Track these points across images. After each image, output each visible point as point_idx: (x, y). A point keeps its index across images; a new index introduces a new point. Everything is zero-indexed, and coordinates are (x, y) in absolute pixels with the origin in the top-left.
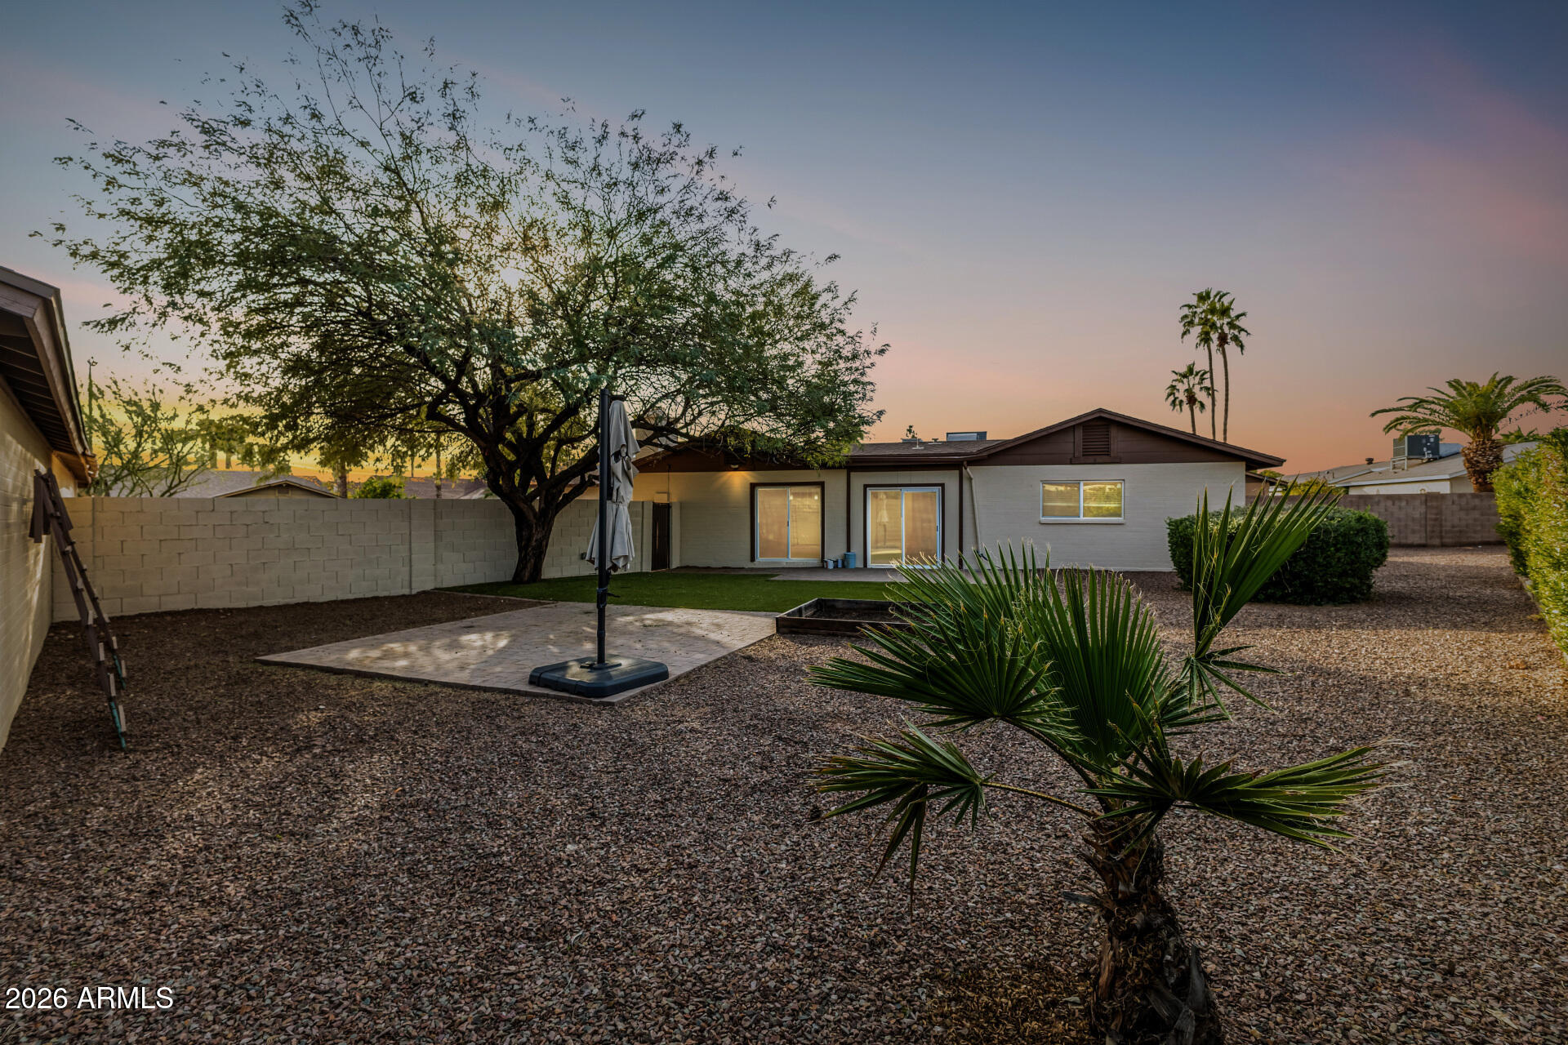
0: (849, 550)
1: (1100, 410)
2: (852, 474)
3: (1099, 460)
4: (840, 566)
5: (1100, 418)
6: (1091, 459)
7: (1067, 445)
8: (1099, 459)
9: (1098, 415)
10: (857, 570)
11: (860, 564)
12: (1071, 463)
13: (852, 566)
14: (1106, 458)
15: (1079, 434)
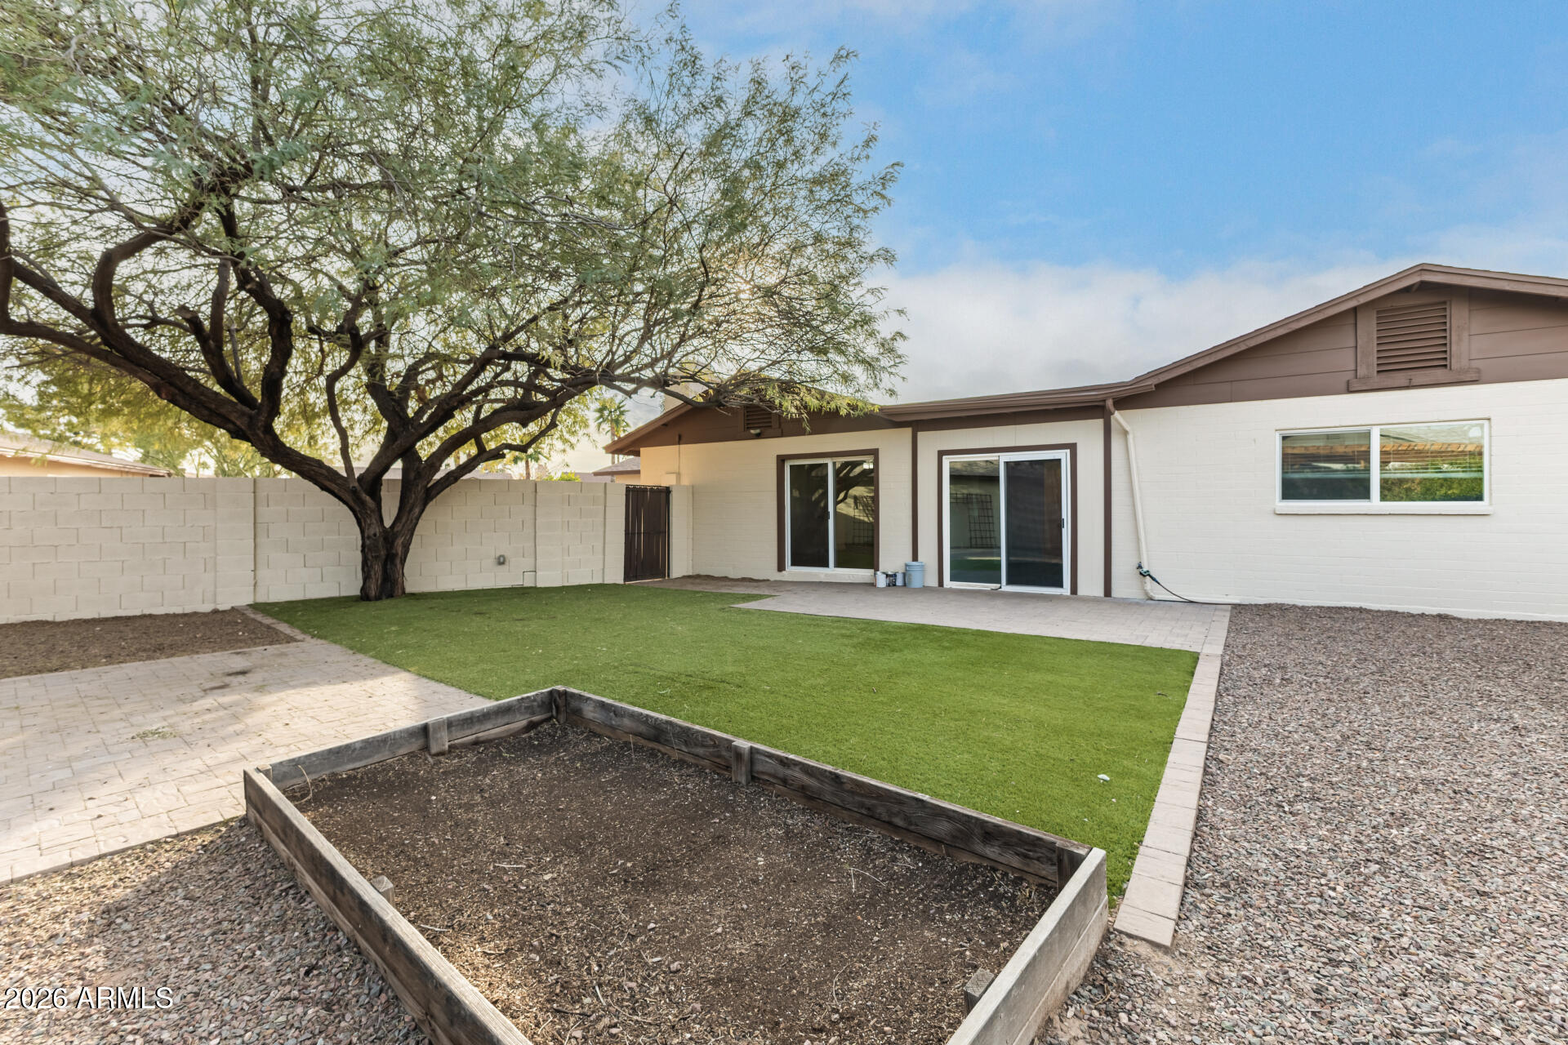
0: (915, 558)
1: (1423, 269)
2: (920, 435)
3: (1418, 380)
4: (899, 582)
5: (1424, 287)
6: (1401, 379)
7: (1339, 354)
8: (1419, 377)
9: (1416, 279)
10: (926, 589)
11: (933, 582)
12: (1349, 390)
13: (916, 583)
14: (1440, 374)
15: (1369, 328)
